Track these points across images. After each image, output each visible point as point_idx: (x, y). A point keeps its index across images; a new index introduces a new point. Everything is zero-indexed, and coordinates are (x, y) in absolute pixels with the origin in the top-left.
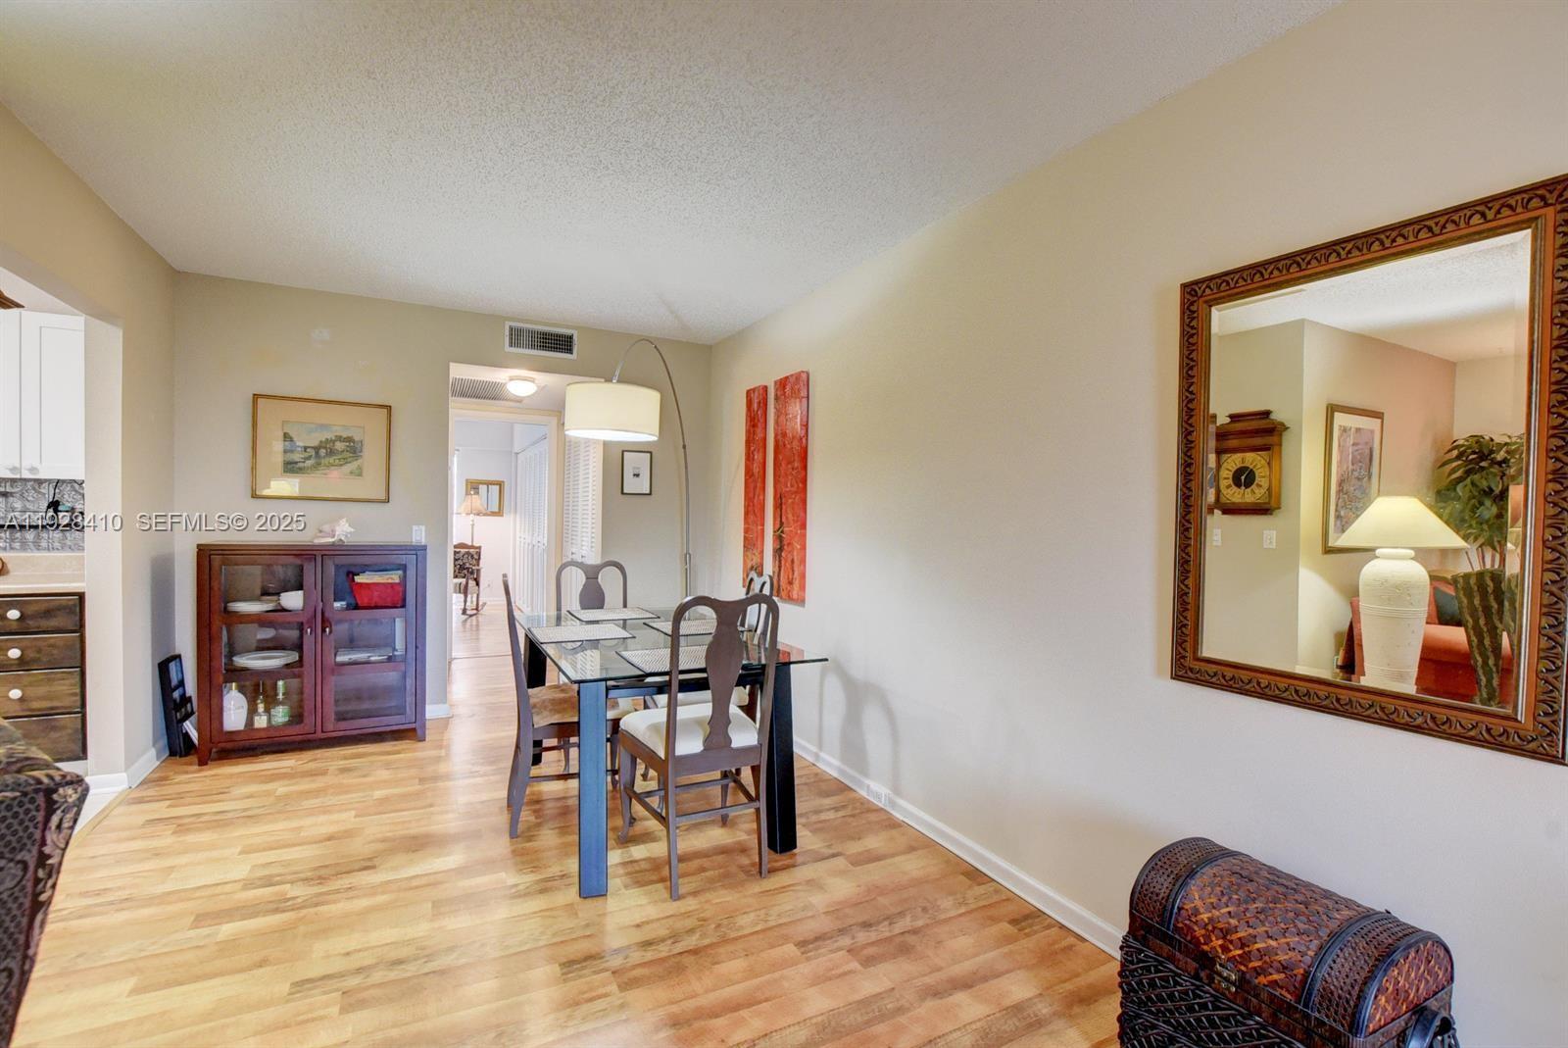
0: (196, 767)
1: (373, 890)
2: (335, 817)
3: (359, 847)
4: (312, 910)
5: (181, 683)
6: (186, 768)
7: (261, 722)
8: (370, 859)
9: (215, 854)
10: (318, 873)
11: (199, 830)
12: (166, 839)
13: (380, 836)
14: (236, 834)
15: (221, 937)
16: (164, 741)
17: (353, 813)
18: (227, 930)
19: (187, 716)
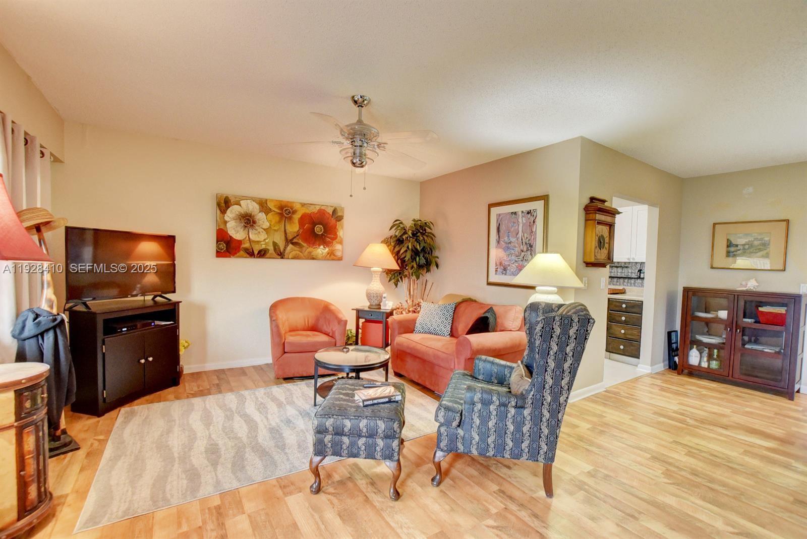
0: (676, 374)
1: (721, 435)
2: (721, 408)
3: (725, 421)
4: (693, 428)
5: (677, 343)
6: (672, 373)
7: (705, 364)
8: (727, 426)
9: (669, 400)
10: (702, 420)
11: (667, 392)
12: (656, 390)
13: (737, 422)
14: (680, 398)
15: (659, 420)
16: (667, 362)
17: (731, 410)
18: (662, 419)
19: (677, 355)
